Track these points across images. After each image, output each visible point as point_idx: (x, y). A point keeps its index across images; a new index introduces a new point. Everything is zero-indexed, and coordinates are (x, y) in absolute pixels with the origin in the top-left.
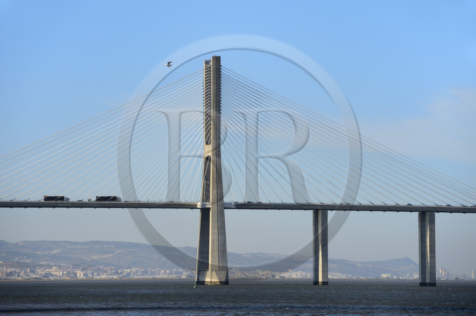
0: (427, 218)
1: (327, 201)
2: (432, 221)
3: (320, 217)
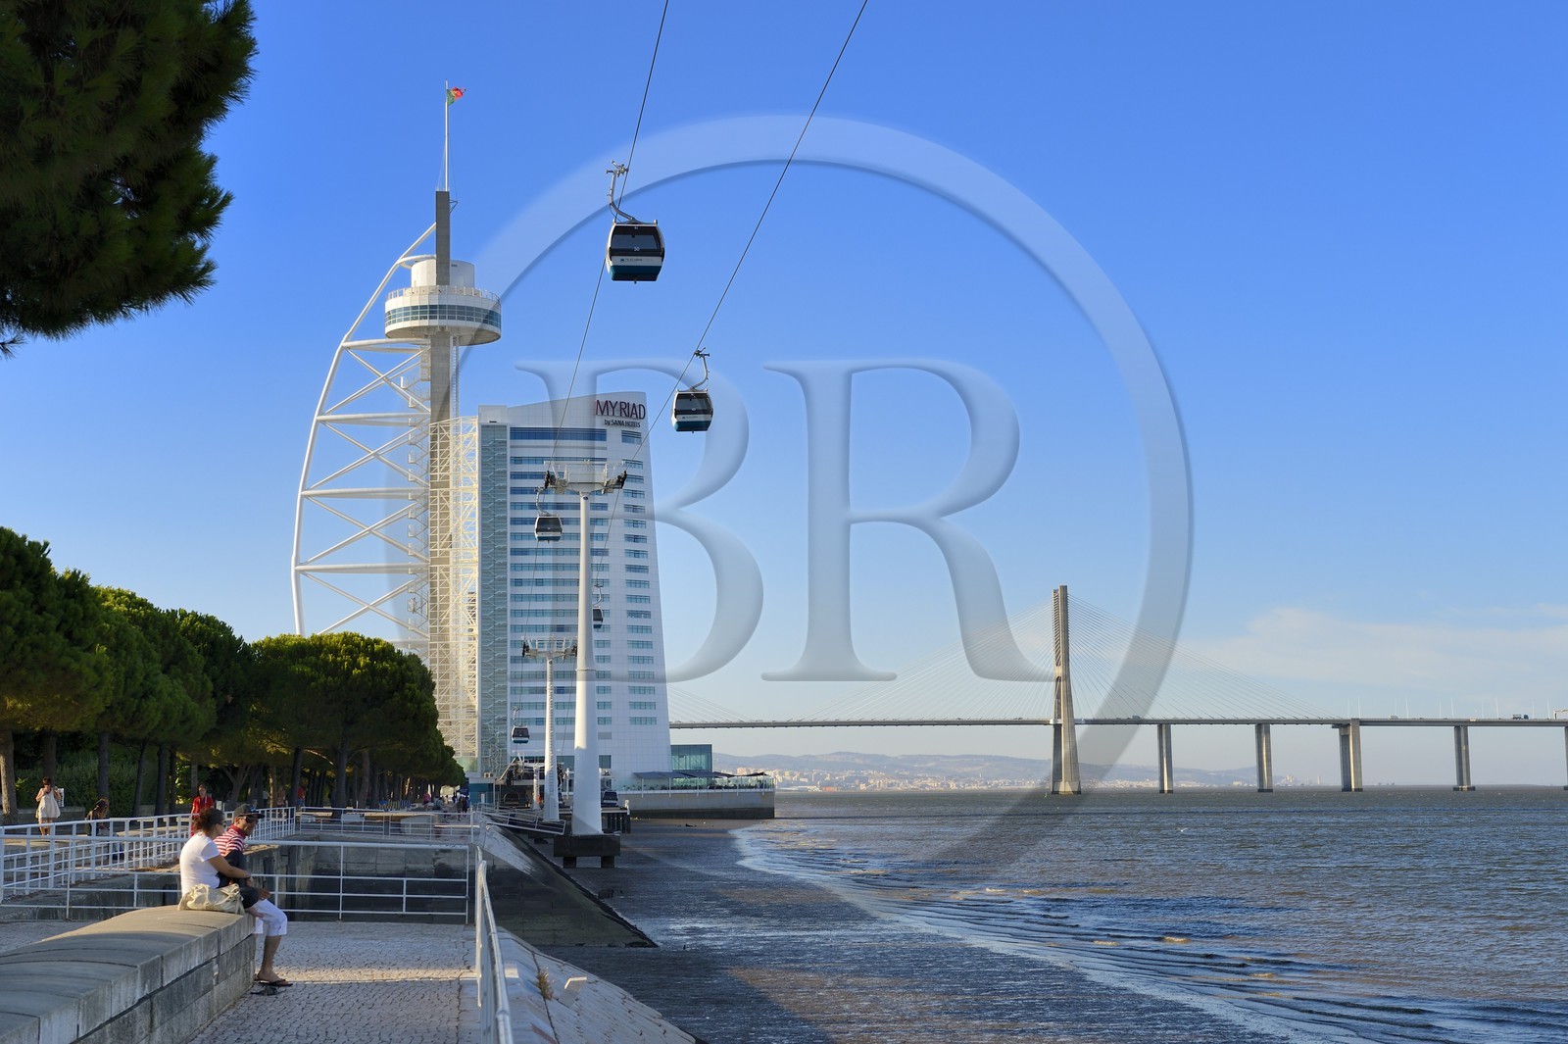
0: (1263, 729)
1: (1170, 717)
2: (1268, 732)
3: (1164, 730)
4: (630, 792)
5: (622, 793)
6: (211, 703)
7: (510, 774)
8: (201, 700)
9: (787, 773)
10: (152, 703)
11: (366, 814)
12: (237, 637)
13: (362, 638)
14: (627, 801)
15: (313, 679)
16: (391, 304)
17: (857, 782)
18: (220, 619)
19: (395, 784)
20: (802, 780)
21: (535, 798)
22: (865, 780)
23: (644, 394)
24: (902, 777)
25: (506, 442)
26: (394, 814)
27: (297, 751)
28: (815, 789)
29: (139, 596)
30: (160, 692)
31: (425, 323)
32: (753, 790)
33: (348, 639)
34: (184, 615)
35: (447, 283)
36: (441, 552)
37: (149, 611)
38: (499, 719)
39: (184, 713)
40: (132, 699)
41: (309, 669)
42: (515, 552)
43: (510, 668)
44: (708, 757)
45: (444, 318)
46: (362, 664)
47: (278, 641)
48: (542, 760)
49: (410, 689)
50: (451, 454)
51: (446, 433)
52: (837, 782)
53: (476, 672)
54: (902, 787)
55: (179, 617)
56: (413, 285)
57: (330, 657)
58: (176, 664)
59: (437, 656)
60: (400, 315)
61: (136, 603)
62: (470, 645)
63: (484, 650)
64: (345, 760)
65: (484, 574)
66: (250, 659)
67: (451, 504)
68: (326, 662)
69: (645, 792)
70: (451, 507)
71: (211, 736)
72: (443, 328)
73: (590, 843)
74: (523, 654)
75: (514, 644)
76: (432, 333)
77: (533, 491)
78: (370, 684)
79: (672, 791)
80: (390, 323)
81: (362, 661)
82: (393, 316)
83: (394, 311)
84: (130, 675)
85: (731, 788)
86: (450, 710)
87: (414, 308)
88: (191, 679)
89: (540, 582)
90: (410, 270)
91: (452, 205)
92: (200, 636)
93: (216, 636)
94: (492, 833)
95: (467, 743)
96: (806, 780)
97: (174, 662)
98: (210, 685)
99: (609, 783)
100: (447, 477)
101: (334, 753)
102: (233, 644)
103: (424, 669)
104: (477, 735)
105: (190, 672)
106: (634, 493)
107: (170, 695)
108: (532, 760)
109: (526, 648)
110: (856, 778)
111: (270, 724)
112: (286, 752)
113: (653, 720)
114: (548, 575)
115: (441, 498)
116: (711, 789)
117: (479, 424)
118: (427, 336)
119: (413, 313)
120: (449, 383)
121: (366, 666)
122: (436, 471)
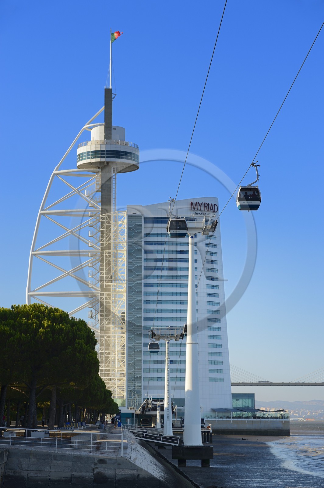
4: (211, 419)
5: (207, 420)
7: (144, 408)
14: (210, 424)
15: (11, 335)
16: (80, 150)
21: (158, 421)
23: (217, 198)
25: (141, 225)
31: (98, 160)
32: (278, 420)
35: (110, 138)
36: (106, 285)
38: (137, 378)
41: (9, 328)
42: (146, 285)
44: (252, 401)
45: (108, 157)
46: (46, 325)
50: (112, 232)
51: (109, 220)
52: (314, 416)
53: (125, 352)
56: (92, 140)
57: (24, 320)
59: (104, 343)
60: (85, 156)
62: (122, 337)
63: (129, 339)
65: (129, 297)
67: (112, 259)
68: (21, 323)
69: (218, 419)
72: (107, 163)
73: (194, 451)
76: (102, 166)
78: (51, 339)
79: (233, 419)
80: (79, 161)
82: (81, 156)
83: (82, 154)
85: (265, 418)
87: (92, 152)
89: (160, 302)
90: (90, 132)
91: (113, 96)
95: (120, 391)
100: (110, 244)
104: (125, 386)
113: (221, 380)
114: (164, 298)
115: (106, 256)
116: (254, 418)
117: (127, 215)
118: (99, 168)
119: (92, 155)
120: (111, 193)
121: (48, 326)
122: (104, 241)
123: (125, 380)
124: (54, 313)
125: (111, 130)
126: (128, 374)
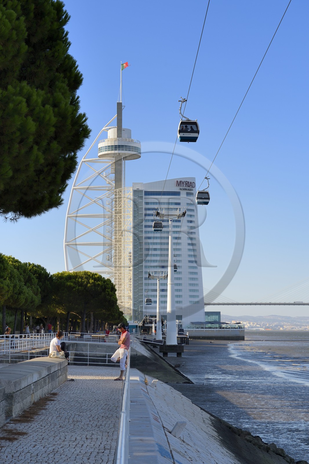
4: (189, 329)
5: (186, 329)
6: (39, 296)
7: (144, 322)
8: (36, 295)
9: (251, 323)
10: (22, 296)
11: (92, 335)
12: (48, 273)
13: (91, 273)
14: (188, 333)
15: (74, 287)
16: (100, 145)
17: (279, 327)
18: (42, 266)
19: (102, 325)
20: (257, 326)
21: (153, 331)
22: (282, 326)
23: (195, 178)
24: (297, 325)
25: (142, 197)
26: (102, 336)
27: (68, 313)
28: (262, 329)
29: (16, 258)
30: (25, 292)
31: (113, 152)
32: (236, 329)
33: (86, 273)
34: (30, 264)
35: (121, 137)
36: (118, 238)
37: (19, 264)
38: (140, 301)
39: (32, 300)
40: (15, 295)
41: (73, 284)
42: (146, 238)
43: (144, 281)
44: (219, 317)
45: (120, 150)
46: (91, 282)
47: (62, 274)
48: (156, 317)
49: (107, 291)
50: (122, 201)
51: (120, 193)
52: (271, 327)
53: (132, 283)
54: (297, 329)
55: (28, 265)
56: (108, 138)
57: (80, 280)
58: (28, 282)
59: (117, 277)
60: (104, 149)
61: (15, 261)
62: (129, 273)
63: (134, 275)
64: (85, 316)
65: (135, 246)
66: (52, 280)
67: (122, 220)
68: (78, 282)
69: (195, 329)
70: (122, 221)
71: (39, 307)
72: (119, 154)
73: (172, 348)
74: (149, 277)
75: (146, 272)
76: (115, 156)
77: (152, 215)
78: (94, 289)
79: (205, 329)
80: (100, 152)
81: (91, 281)
82: (100, 149)
83: (101, 147)
84: (15, 286)
85: (228, 328)
86: (122, 298)
87: (109, 146)
88: (33, 287)
89: (155, 249)
90: (107, 132)
91: (123, 108)
92: (35, 272)
93: (41, 272)
94: (137, 343)
95: (128, 310)
96: (259, 326)
97: (28, 281)
98: (40, 290)
99: (181, 326)
100: (121, 210)
101: (81, 313)
102: (47, 275)
103: (112, 284)
104: (132, 307)
105: (33, 285)
106: (191, 216)
107: (27, 293)
108: (152, 316)
109: (149, 275)
110: (279, 325)
111: (59, 303)
112: (64, 313)
113: (198, 302)
114: (158, 247)
115: (118, 218)
116: (220, 328)
117: (133, 190)
118: (113, 157)
119: (108, 148)
120: (122, 174)
121: (92, 283)
122: (117, 208)
123: (132, 302)
124: (94, 276)
125: (121, 131)
126: (134, 298)
